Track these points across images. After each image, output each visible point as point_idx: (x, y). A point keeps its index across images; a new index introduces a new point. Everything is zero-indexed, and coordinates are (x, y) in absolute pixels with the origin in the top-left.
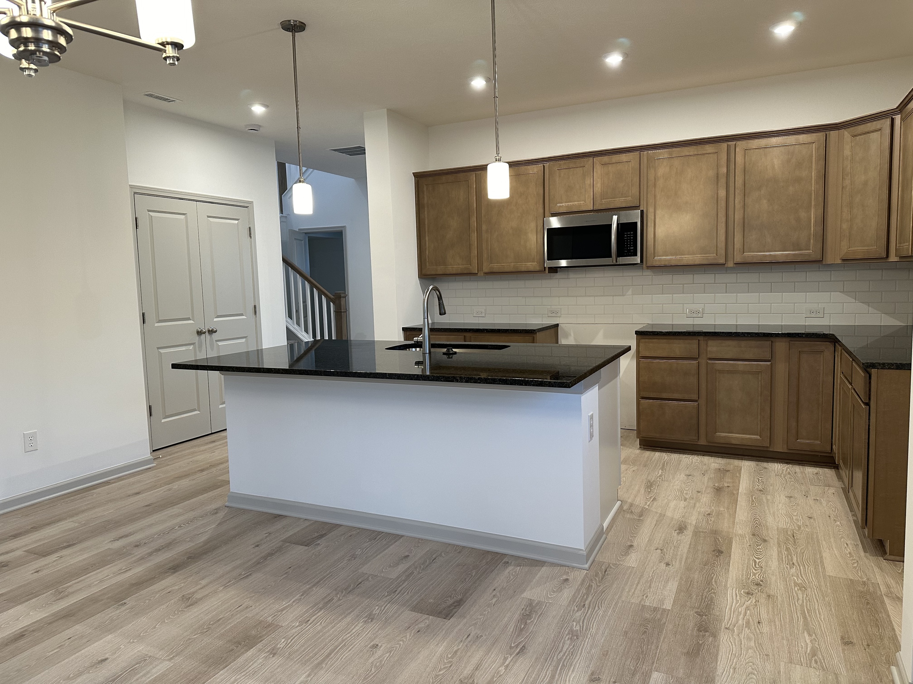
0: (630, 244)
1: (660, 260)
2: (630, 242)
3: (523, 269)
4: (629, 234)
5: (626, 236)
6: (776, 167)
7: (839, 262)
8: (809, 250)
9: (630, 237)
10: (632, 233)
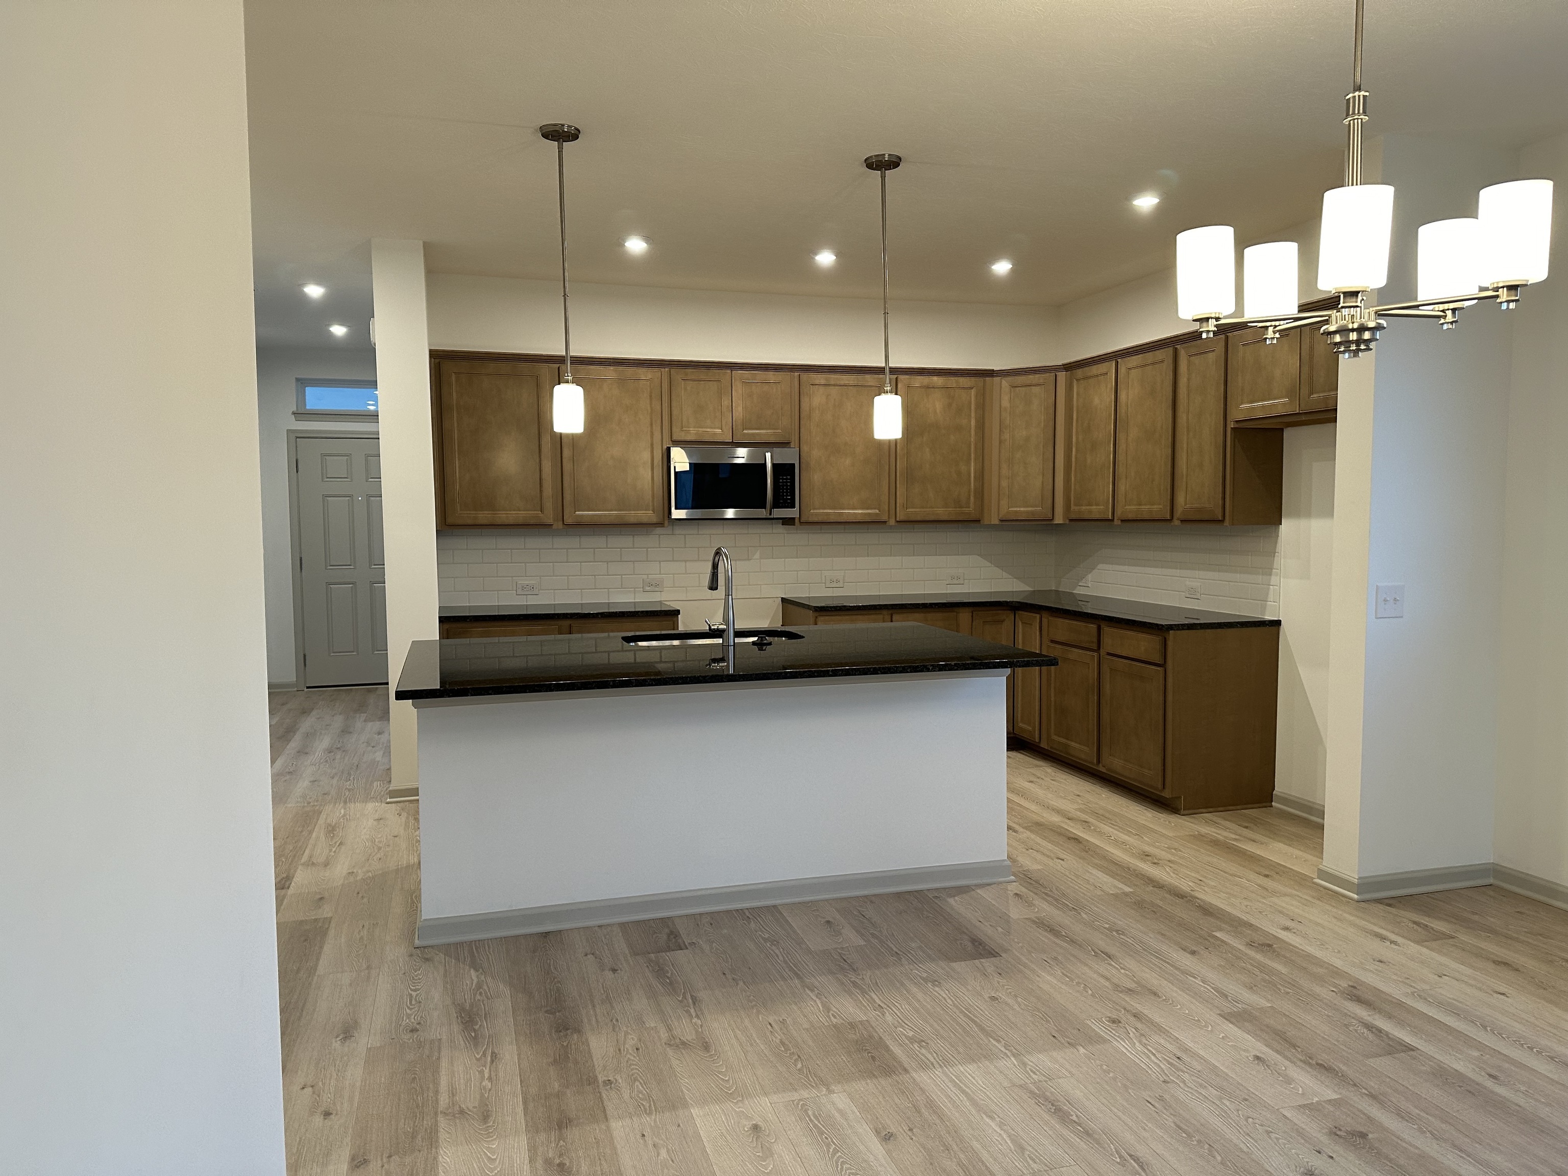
0: (787, 492)
1: (817, 514)
2: (787, 489)
3: (632, 520)
4: (785, 479)
5: (781, 481)
6: (938, 411)
7: (996, 522)
8: (969, 508)
9: (787, 482)
10: (789, 477)
